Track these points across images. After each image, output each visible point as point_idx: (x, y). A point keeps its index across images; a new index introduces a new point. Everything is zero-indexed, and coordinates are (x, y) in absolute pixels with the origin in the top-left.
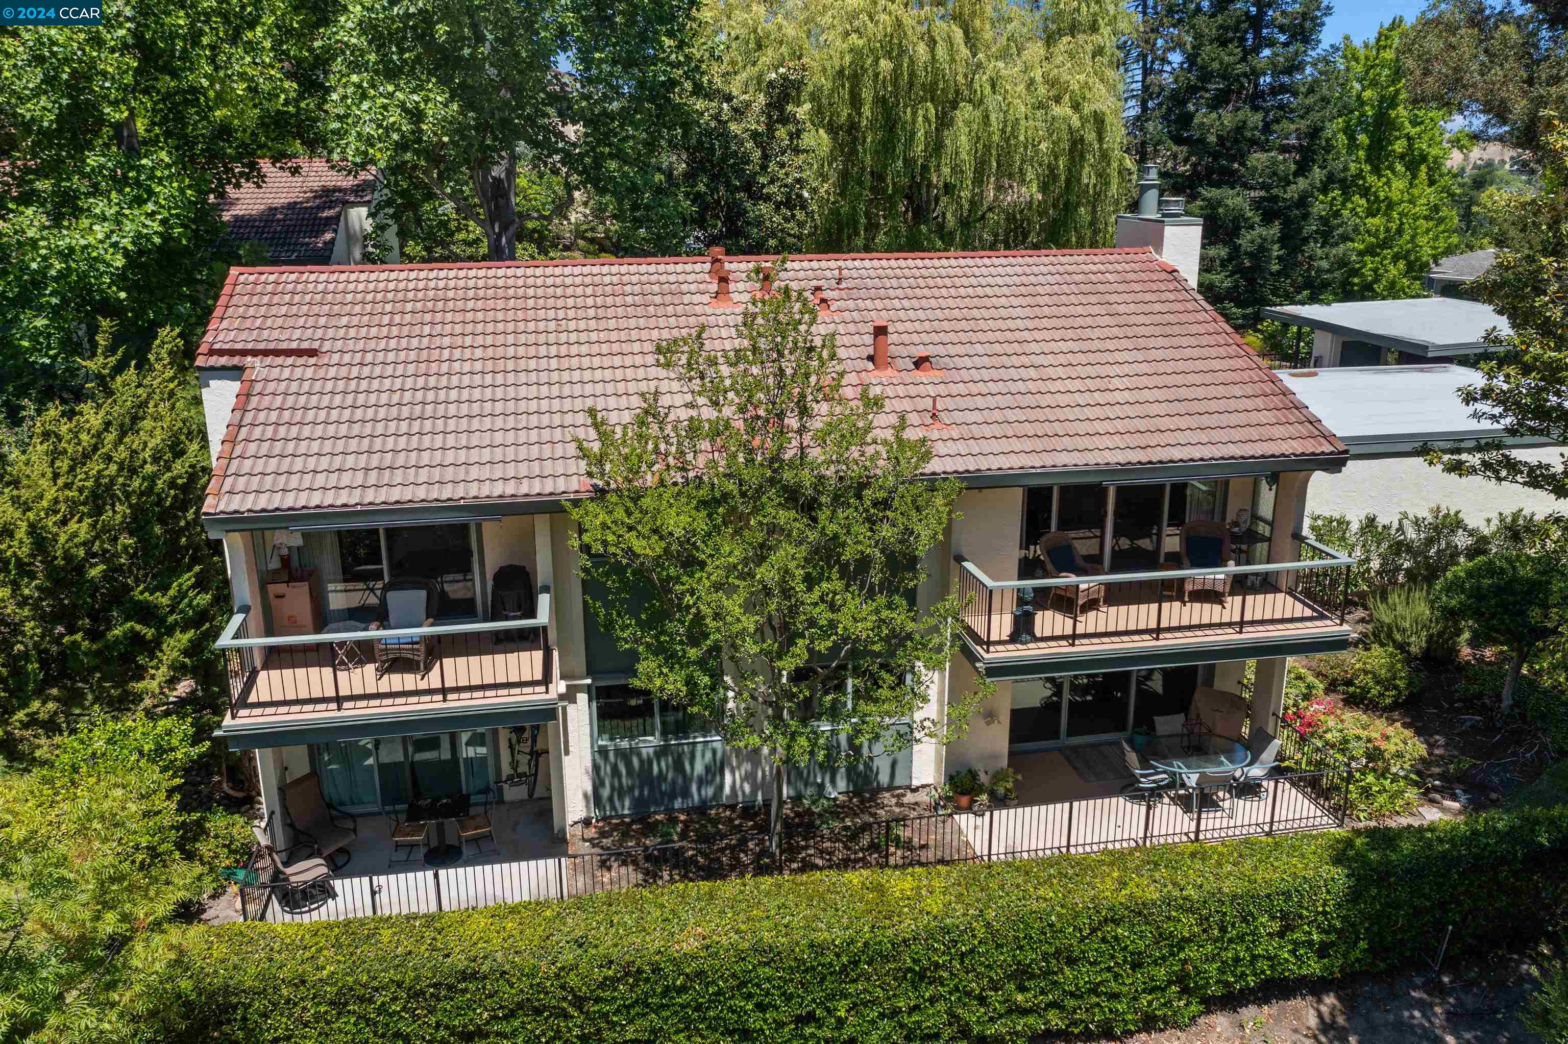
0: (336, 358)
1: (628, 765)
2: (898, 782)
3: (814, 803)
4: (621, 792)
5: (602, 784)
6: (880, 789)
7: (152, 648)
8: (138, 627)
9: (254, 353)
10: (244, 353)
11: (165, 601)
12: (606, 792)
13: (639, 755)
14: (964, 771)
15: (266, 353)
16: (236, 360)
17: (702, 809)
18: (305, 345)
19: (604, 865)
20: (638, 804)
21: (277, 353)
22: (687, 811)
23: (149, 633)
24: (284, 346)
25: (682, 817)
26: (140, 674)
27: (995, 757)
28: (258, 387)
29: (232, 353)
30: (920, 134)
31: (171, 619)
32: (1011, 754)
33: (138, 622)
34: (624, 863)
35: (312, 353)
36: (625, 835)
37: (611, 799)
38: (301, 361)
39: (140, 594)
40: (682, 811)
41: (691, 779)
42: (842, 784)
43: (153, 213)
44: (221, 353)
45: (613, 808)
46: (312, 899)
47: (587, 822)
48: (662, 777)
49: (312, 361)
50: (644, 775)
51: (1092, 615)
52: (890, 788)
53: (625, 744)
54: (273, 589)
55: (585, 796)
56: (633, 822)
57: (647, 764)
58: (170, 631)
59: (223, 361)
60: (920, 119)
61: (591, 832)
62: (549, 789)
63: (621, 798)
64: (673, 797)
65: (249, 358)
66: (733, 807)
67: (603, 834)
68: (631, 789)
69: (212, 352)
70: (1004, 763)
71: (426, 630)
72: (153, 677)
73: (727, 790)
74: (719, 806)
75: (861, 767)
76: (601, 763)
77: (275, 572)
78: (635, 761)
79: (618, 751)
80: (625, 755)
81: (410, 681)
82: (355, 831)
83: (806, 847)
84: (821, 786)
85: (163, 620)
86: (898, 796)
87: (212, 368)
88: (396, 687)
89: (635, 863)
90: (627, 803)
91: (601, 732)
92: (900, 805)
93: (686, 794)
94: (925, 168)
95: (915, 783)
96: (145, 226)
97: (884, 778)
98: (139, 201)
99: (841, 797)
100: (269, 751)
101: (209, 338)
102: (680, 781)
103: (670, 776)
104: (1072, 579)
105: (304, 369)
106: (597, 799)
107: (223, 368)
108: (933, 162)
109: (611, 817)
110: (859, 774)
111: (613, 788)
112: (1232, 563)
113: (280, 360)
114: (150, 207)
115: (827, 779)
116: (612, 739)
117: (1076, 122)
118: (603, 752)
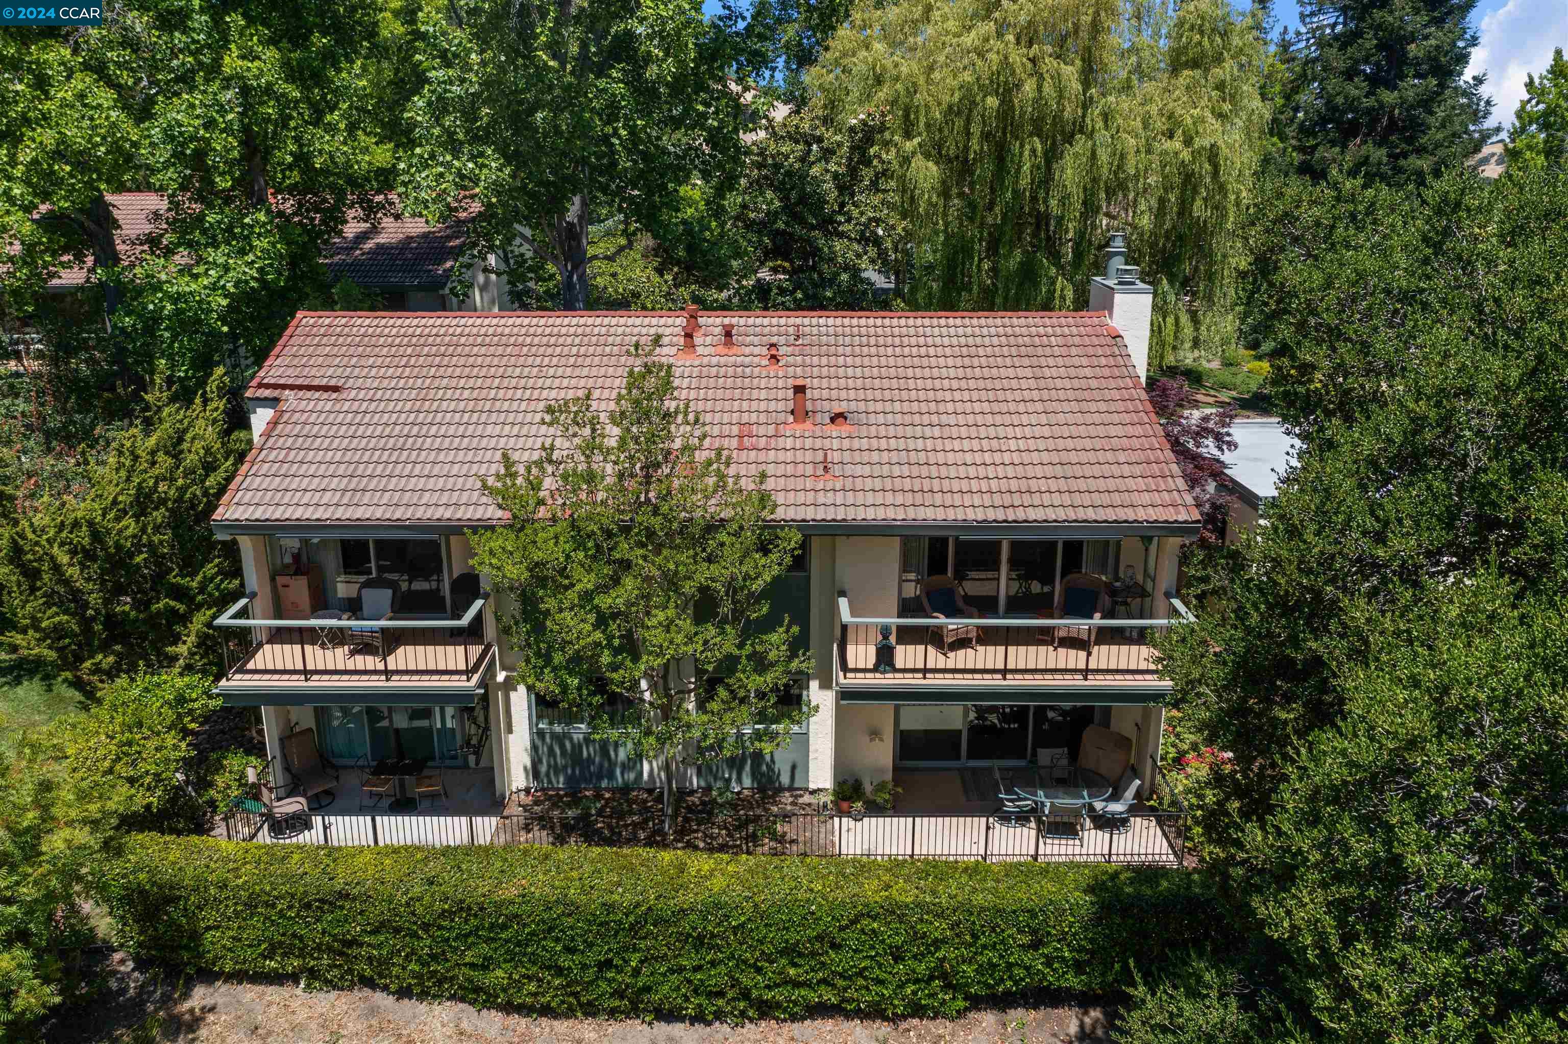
0: (353, 393)
1: (562, 747)
2: (796, 785)
3: (720, 795)
4: (556, 769)
5: (540, 761)
6: (781, 789)
7: (185, 619)
8: (172, 603)
9: (292, 387)
10: (284, 387)
11: (194, 584)
12: (543, 769)
13: (571, 739)
14: (851, 781)
15: (300, 388)
16: (276, 393)
17: (625, 790)
18: (333, 382)
19: (527, 828)
20: (569, 780)
21: (309, 388)
22: (613, 790)
23: (182, 608)
24: (316, 382)
25: (607, 795)
26: (176, 639)
27: (882, 771)
28: (286, 416)
29: (275, 386)
30: (1026, 168)
31: (200, 598)
32: (895, 769)
33: (174, 599)
34: (543, 828)
35: (336, 389)
36: (554, 806)
37: (548, 775)
38: (325, 395)
39: (174, 578)
40: (607, 789)
41: (616, 764)
42: (747, 782)
43: (253, 262)
44: (268, 386)
45: (550, 782)
46: (293, 828)
47: (527, 791)
48: (590, 760)
49: (334, 395)
50: (575, 756)
51: (961, 653)
52: (791, 789)
53: (558, 728)
54: (280, 580)
55: (525, 768)
56: (566, 795)
57: (577, 748)
58: (199, 607)
59: (267, 393)
60: (1027, 153)
61: (529, 800)
62: (491, 760)
63: (557, 774)
64: (600, 778)
65: (287, 392)
66: (650, 791)
67: (536, 803)
68: (565, 767)
69: (260, 386)
70: (889, 776)
71: (383, 623)
72: (184, 643)
73: (645, 776)
74: (640, 789)
75: (764, 768)
76: (539, 743)
77: (287, 566)
78: (568, 745)
79: (554, 735)
80: (559, 739)
81: (371, 662)
82: (337, 778)
83: (696, 831)
84: (728, 781)
85: (193, 599)
86: (796, 797)
87: (258, 399)
88: (360, 667)
89: (552, 828)
90: (561, 779)
91: (540, 717)
92: (793, 804)
93: (611, 776)
94: (1034, 199)
95: (812, 786)
96: (245, 273)
97: (785, 780)
98: (242, 252)
99: (746, 792)
100: (271, 708)
101: (262, 373)
102: (606, 765)
103: (597, 759)
104: (941, 620)
105: (325, 402)
106: (535, 772)
107: (266, 399)
108: (1042, 194)
109: (548, 789)
110: (763, 775)
111: (549, 766)
112: (1098, 615)
113: (309, 394)
114: (250, 257)
115: (734, 776)
116: (551, 723)
117: (1186, 155)
118: (541, 734)
